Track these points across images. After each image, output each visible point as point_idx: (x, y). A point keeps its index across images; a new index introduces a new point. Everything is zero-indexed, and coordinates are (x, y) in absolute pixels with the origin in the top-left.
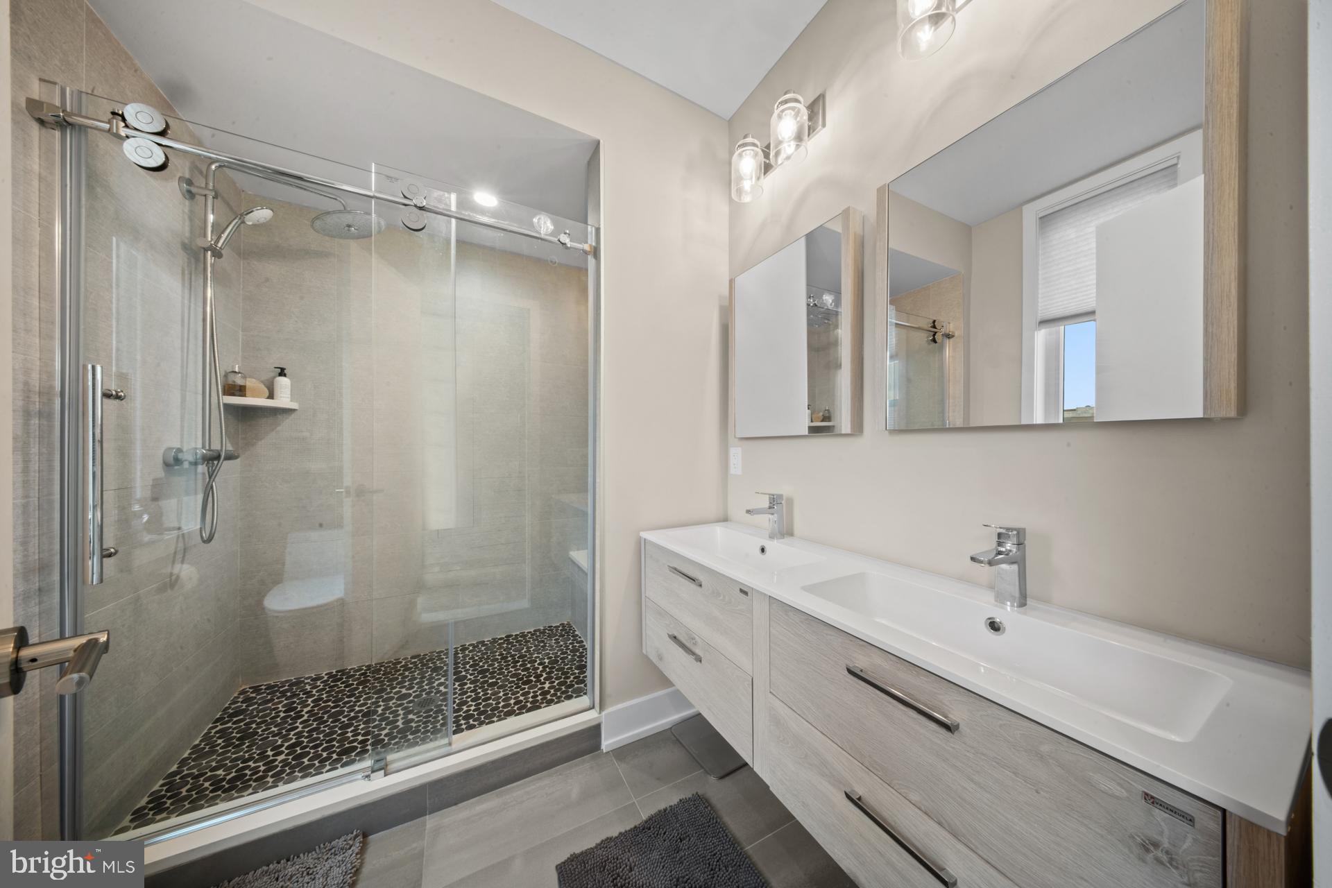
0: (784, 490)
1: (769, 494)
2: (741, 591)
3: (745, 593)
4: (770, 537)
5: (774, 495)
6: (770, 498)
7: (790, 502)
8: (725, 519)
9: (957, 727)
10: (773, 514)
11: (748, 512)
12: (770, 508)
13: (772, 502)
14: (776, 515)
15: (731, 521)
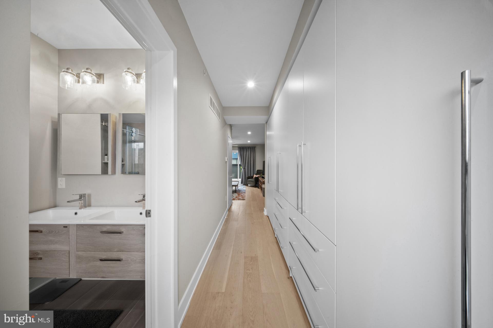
0: (87, 192)
1: (79, 194)
2: (64, 227)
3: (67, 227)
4: (80, 209)
5: (81, 194)
6: (79, 195)
7: (89, 196)
8: (55, 206)
9: (123, 232)
10: (81, 201)
11: (68, 202)
12: (80, 199)
13: (81, 196)
14: (82, 201)
15: (58, 206)
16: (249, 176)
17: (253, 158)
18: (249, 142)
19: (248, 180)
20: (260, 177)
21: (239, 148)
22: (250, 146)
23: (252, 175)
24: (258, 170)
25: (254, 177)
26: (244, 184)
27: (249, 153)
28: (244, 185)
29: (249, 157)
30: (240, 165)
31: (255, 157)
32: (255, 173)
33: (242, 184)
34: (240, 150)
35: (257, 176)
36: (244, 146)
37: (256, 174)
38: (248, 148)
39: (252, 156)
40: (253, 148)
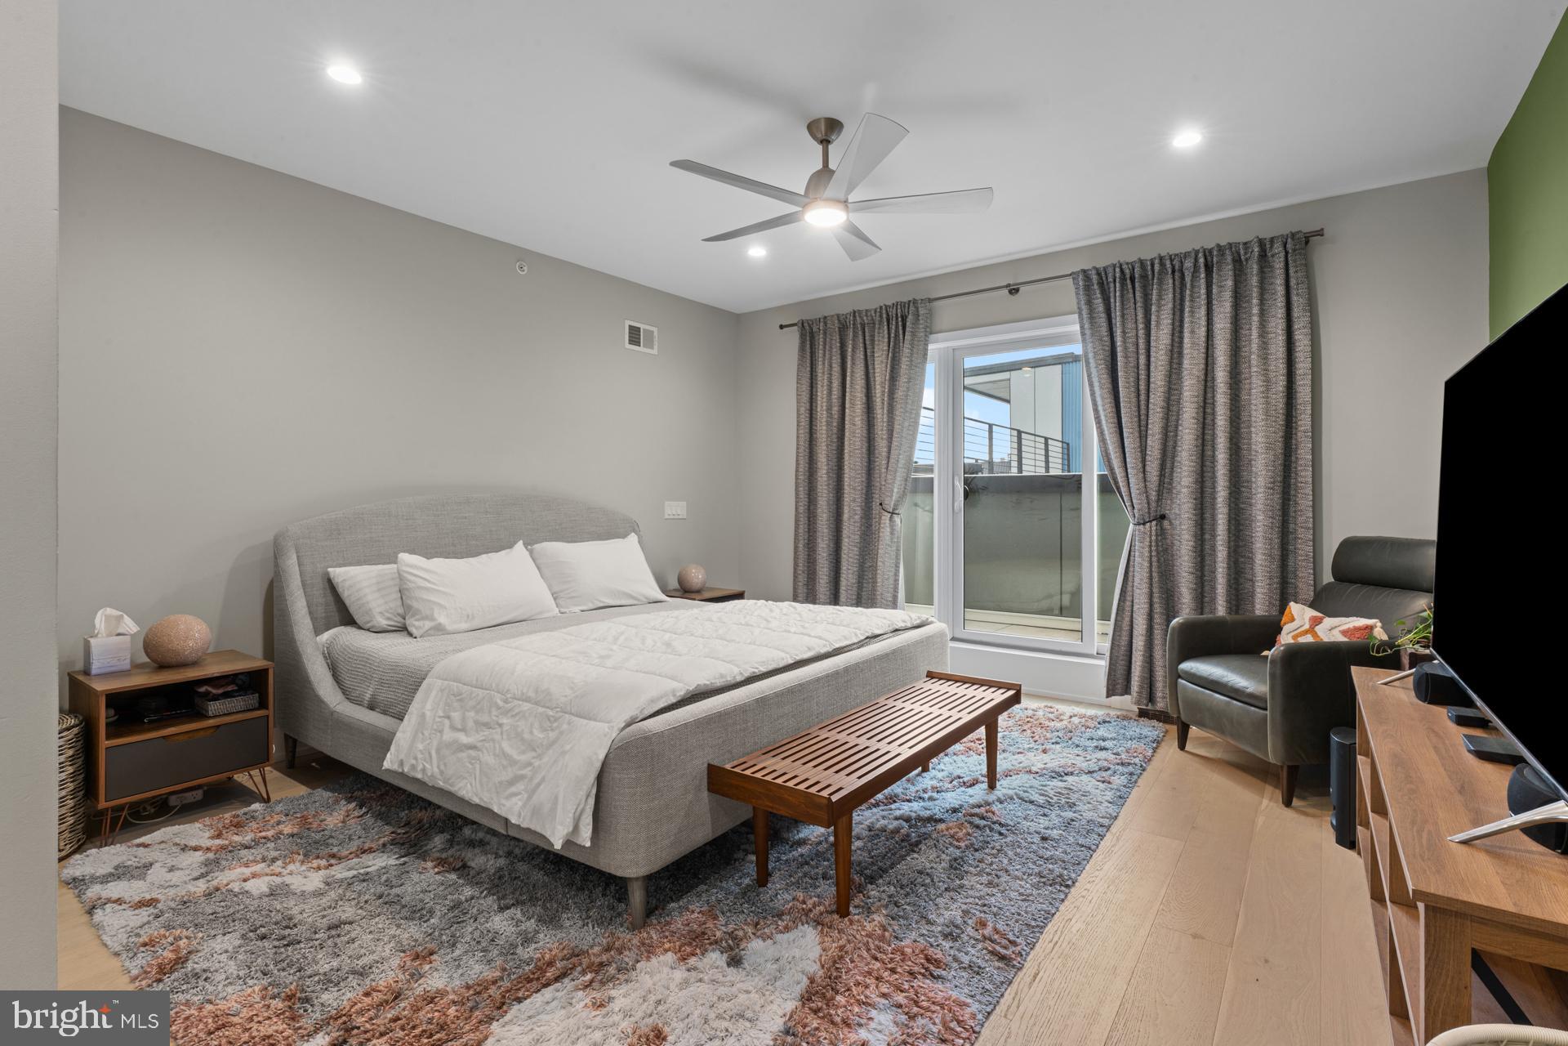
16: (1221, 610)
17: (1281, 383)
18: (1187, 139)
19: (1188, 666)
20: (1388, 659)
21: (1088, 288)
22: (1239, 237)
23: (1260, 607)
24: (1350, 546)
25: (1286, 638)
26: (1151, 698)
27: (1222, 325)
28: (1143, 714)
29: (1221, 375)
30: (1107, 487)
31: (1303, 365)
32: (1304, 583)
33: (1127, 703)
34: (1098, 302)
35: (1334, 630)
36: (1147, 255)
37: (1324, 602)
38: (1209, 269)
39: (1265, 358)
40: (1278, 248)
